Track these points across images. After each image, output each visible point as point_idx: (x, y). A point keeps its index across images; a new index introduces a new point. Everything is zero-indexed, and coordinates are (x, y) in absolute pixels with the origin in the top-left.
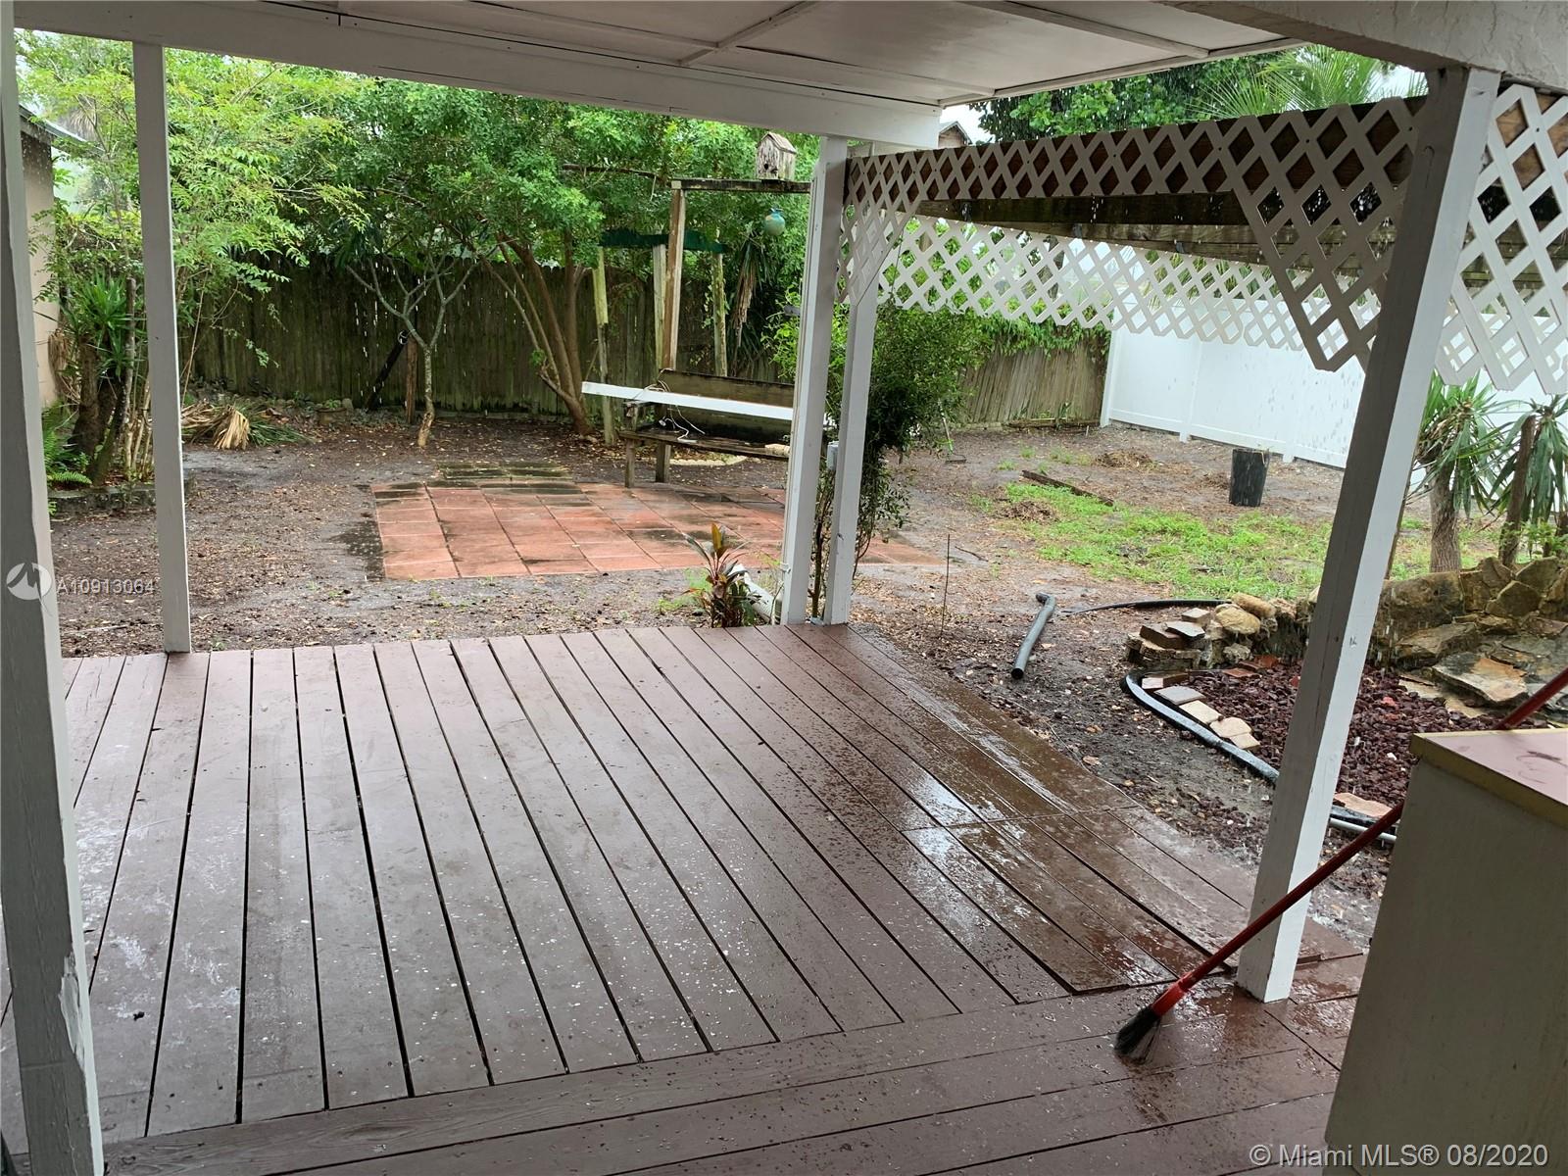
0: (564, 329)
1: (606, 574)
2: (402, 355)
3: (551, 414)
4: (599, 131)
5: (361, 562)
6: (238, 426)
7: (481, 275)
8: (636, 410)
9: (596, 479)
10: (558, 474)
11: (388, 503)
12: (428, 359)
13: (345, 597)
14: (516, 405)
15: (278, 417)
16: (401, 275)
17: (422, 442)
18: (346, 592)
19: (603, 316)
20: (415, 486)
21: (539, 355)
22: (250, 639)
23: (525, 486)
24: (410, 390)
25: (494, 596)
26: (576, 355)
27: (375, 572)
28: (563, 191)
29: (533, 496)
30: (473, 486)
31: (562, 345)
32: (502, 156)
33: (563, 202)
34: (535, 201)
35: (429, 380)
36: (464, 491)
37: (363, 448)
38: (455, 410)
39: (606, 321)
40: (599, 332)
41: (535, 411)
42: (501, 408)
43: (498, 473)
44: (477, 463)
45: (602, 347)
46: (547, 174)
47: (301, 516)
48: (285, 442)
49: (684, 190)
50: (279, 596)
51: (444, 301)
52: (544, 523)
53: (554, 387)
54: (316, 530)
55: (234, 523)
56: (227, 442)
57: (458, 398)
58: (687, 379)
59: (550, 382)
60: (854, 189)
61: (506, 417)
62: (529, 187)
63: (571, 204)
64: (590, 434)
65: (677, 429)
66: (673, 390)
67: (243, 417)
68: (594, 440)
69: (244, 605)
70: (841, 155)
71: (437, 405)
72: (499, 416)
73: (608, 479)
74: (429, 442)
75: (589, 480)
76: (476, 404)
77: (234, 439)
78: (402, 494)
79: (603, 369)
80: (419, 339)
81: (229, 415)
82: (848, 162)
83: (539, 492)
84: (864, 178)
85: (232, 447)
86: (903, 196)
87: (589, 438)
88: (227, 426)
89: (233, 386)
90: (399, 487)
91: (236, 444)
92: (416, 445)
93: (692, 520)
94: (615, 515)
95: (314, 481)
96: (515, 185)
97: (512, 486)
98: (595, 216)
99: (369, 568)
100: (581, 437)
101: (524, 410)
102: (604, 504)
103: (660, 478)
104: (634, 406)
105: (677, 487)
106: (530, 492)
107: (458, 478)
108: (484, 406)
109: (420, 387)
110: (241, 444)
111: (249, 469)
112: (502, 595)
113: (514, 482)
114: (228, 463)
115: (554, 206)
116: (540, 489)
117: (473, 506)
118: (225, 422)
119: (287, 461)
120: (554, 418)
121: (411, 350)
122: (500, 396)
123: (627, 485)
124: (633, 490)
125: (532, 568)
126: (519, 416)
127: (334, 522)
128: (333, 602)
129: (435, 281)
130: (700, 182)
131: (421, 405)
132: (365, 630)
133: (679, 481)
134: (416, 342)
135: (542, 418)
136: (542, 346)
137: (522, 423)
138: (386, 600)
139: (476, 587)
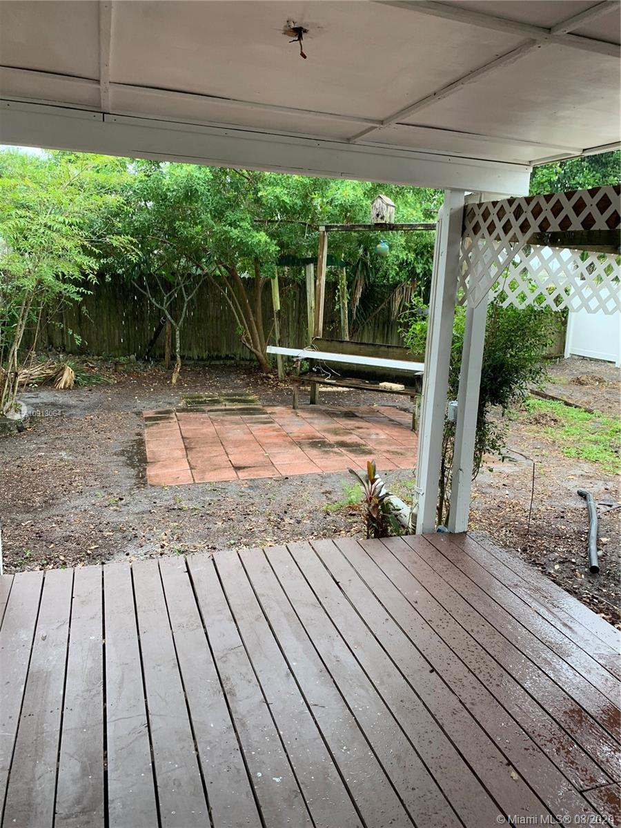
0: (254, 312)
1: (287, 478)
2: (163, 329)
3: (247, 360)
4: (277, 197)
5: (133, 472)
6: (68, 376)
7: (207, 283)
8: (299, 363)
9: (275, 403)
10: (252, 401)
11: (152, 425)
12: (178, 333)
13: (120, 503)
14: (227, 356)
15: (93, 368)
16: (161, 285)
17: (174, 381)
18: (121, 499)
19: (277, 306)
20: (169, 412)
21: (241, 329)
22: (52, 546)
23: (233, 410)
24: (167, 350)
25: (215, 499)
26: (261, 327)
27: (142, 480)
28: (255, 233)
29: (238, 417)
30: (203, 411)
31: (254, 323)
32: (218, 215)
33: (255, 240)
34: (239, 240)
35: (178, 345)
36: (198, 415)
37: (140, 385)
38: (193, 360)
39: (279, 308)
40: (275, 315)
41: (238, 359)
42: (219, 358)
43: (217, 402)
44: (205, 394)
45: (276, 323)
46: (245, 224)
47: (99, 437)
48: (95, 383)
49: (327, 231)
50: (77, 503)
51: (186, 300)
52: (246, 437)
53: (249, 347)
54: (107, 447)
55: (58, 443)
56: (62, 385)
57: (195, 353)
58: (329, 343)
59: (247, 345)
60: (470, 226)
61: (222, 362)
62: (235, 232)
63: (260, 241)
64: (270, 373)
65: (324, 373)
66: (321, 350)
67: (71, 370)
68: (272, 376)
69: (54, 512)
70: (460, 203)
71: (182, 357)
72: (218, 363)
73: (283, 403)
74: (178, 380)
75: (271, 404)
76: (205, 355)
77: (65, 383)
78: (161, 419)
79: (278, 336)
80: (172, 321)
81: (63, 369)
82: (465, 207)
83: (242, 414)
84: (479, 218)
85: (65, 388)
86: (516, 229)
87: (269, 375)
88: (62, 375)
89: (68, 349)
90: (159, 413)
91: (67, 386)
92: (171, 382)
93: (336, 432)
94: (288, 429)
95: (110, 410)
96: (226, 232)
97: (226, 410)
98: (274, 248)
99: (137, 476)
100: (265, 374)
101: (232, 359)
102: (282, 421)
103: (313, 402)
104: (298, 360)
105: (323, 408)
106: (236, 414)
107: (195, 405)
108: (210, 358)
109: (174, 347)
110: (69, 386)
111: (72, 402)
112: (222, 499)
113: (227, 407)
114: (61, 398)
115: (250, 243)
116: (243, 412)
117: (202, 425)
118: (61, 373)
119: (95, 397)
120: (248, 363)
121: (168, 327)
122: (218, 351)
123: (294, 408)
124: (297, 411)
125: (241, 474)
126: (228, 363)
127: (119, 440)
128: (111, 508)
129: (181, 288)
130: (336, 226)
131: (173, 358)
132: (131, 533)
133: (324, 403)
134: (171, 323)
135: (242, 362)
136: (242, 322)
137: (230, 366)
138: (145, 505)
139: (204, 493)
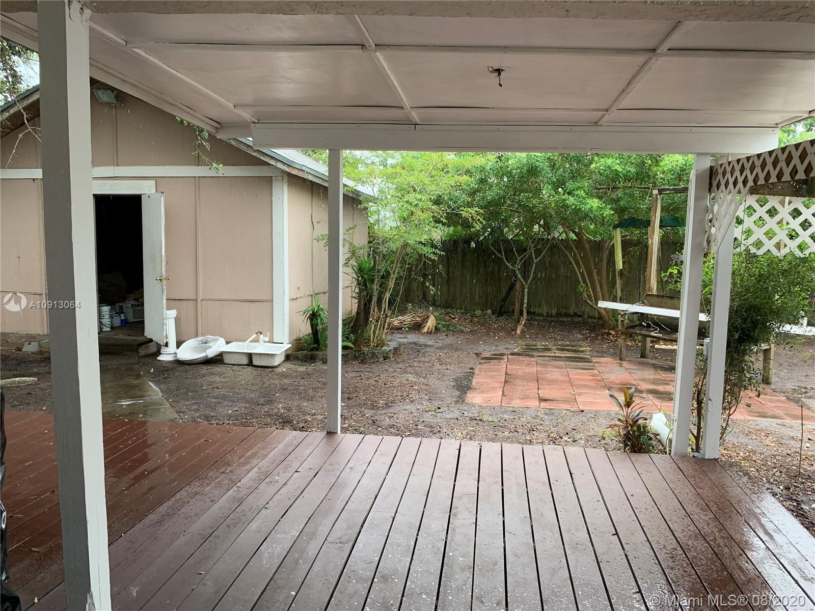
0: (599, 273)
1: (582, 411)
2: (515, 287)
3: (595, 318)
4: (609, 167)
5: (457, 393)
6: (431, 323)
7: (555, 247)
8: (627, 316)
9: (605, 355)
10: (582, 351)
11: (485, 363)
12: (526, 290)
13: (438, 411)
14: (575, 313)
15: (454, 318)
16: (512, 249)
17: (518, 332)
18: (439, 408)
19: (620, 265)
20: (503, 355)
21: (582, 287)
22: (380, 429)
23: (561, 357)
24: (517, 306)
25: (512, 417)
26: (605, 286)
27: (461, 400)
28: (589, 201)
29: (562, 363)
30: (532, 356)
31: (597, 282)
32: (559, 184)
33: (588, 206)
34: (573, 207)
35: (526, 301)
36: (527, 358)
37: (488, 334)
38: (543, 315)
39: (621, 268)
40: (617, 274)
41: (586, 317)
42: (567, 315)
43: (549, 350)
44: (540, 344)
45: (618, 281)
46: (581, 193)
47: (440, 367)
48: (452, 331)
49: (660, 194)
50: (408, 407)
51: (535, 261)
52: (562, 378)
53: (591, 304)
54: (444, 375)
55: (409, 369)
56: (425, 330)
57: (544, 310)
58: (660, 299)
59: (588, 301)
60: (715, 184)
61: (569, 319)
62: (571, 200)
63: (592, 207)
64: (612, 330)
65: (653, 327)
66: (652, 305)
67: (434, 318)
68: (613, 333)
69: (391, 411)
70: (707, 163)
71: (528, 312)
72: (565, 319)
73: (612, 355)
74: (523, 332)
75: (600, 355)
76: (554, 312)
77: (429, 328)
78: (494, 359)
79: (619, 294)
80: (522, 280)
81: (428, 317)
82: (711, 168)
83: (567, 361)
84: (720, 176)
85: (427, 333)
86: (740, 185)
87: (611, 332)
88: (427, 322)
89: (438, 303)
90: (495, 355)
91: (429, 331)
92: (516, 333)
93: (654, 382)
94: (605, 376)
95: (456, 350)
96: (564, 200)
97: (555, 357)
98: (608, 212)
99: (459, 397)
100: (607, 331)
101: (580, 316)
102: (601, 369)
103: (643, 356)
104: (625, 314)
105: (651, 361)
106: (563, 360)
107: (528, 352)
108: (559, 314)
109: (522, 304)
110: (431, 331)
111: (430, 343)
112: (516, 417)
113: (557, 355)
114: (422, 340)
115: (583, 209)
116: (569, 359)
117: (526, 367)
118: (426, 320)
119: (450, 340)
120: (596, 321)
121: (518, 286)
122: (567, 309)
123: (621, 359)
124: (624, 362)
125: (543, 404)
126: (576, 319)
127: (455, 371)
128: (430, 413)
129: (531, 252)
130: (668, 189)
131: (521, 313)
132: (436, 430)
133: (656, 358)
134: (521, 282)
135: (590, 320)
136: (585, 282)
137: (577, 323)
138: (456, 414)
139: (505, 412)
